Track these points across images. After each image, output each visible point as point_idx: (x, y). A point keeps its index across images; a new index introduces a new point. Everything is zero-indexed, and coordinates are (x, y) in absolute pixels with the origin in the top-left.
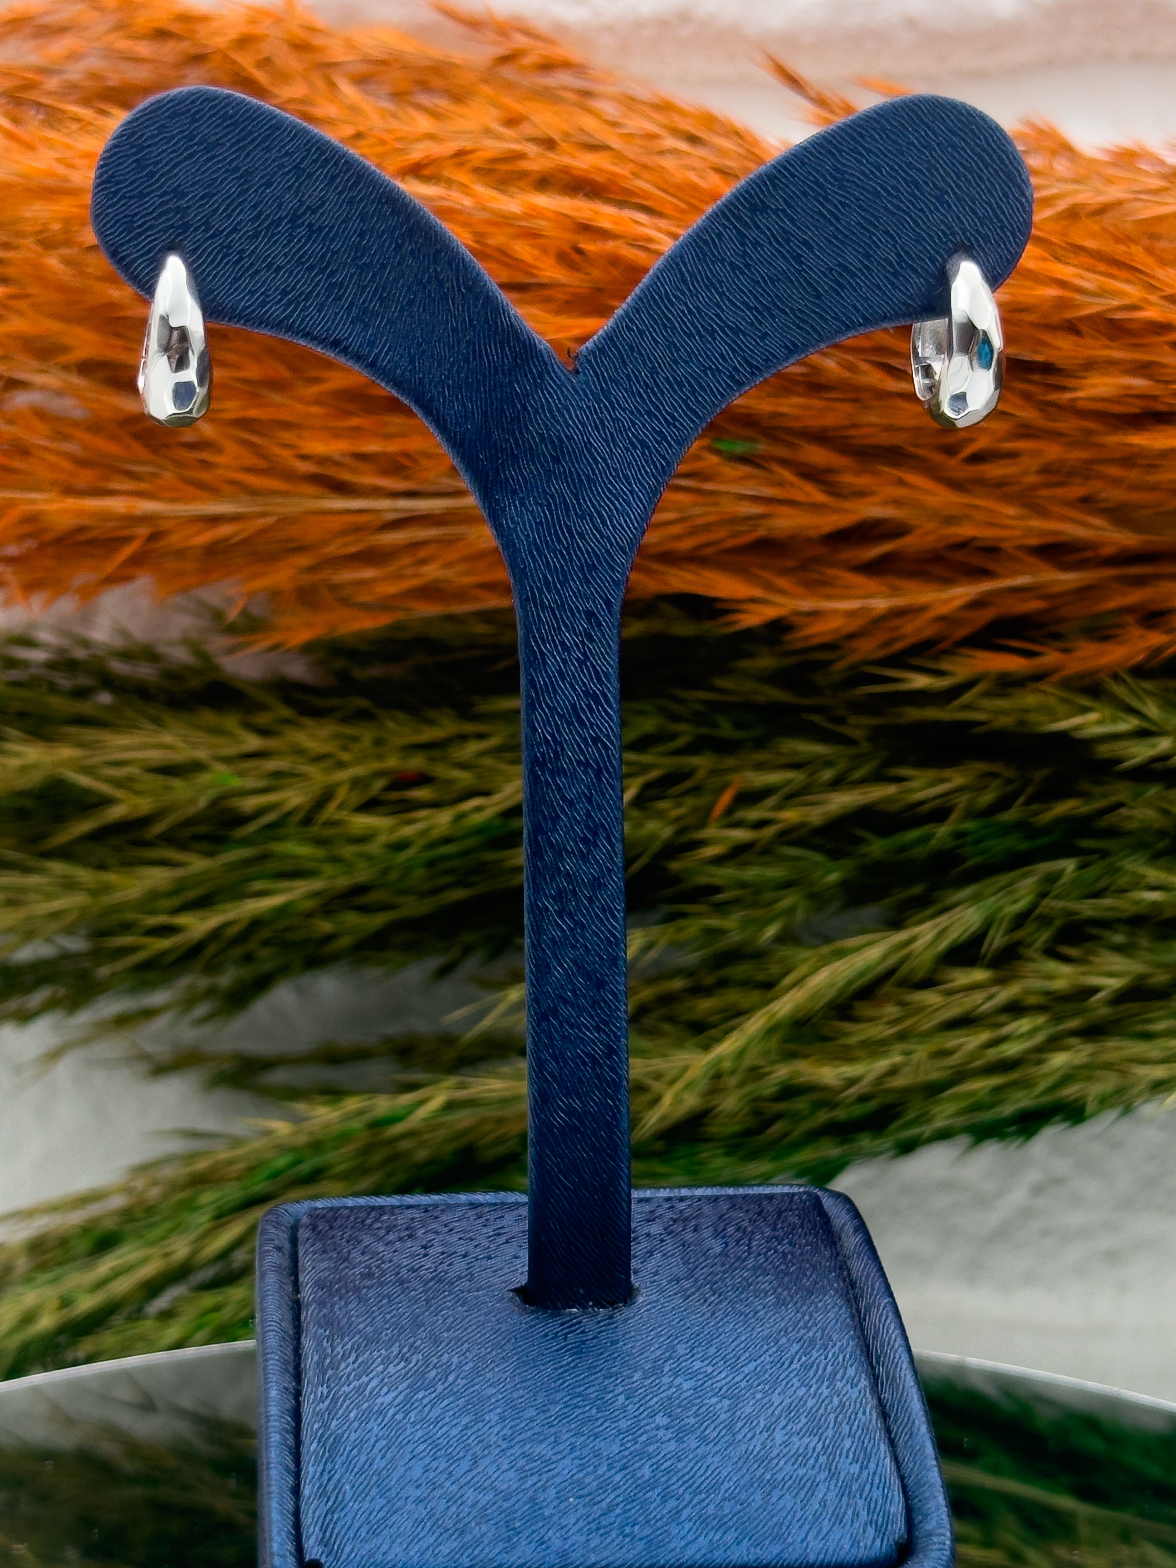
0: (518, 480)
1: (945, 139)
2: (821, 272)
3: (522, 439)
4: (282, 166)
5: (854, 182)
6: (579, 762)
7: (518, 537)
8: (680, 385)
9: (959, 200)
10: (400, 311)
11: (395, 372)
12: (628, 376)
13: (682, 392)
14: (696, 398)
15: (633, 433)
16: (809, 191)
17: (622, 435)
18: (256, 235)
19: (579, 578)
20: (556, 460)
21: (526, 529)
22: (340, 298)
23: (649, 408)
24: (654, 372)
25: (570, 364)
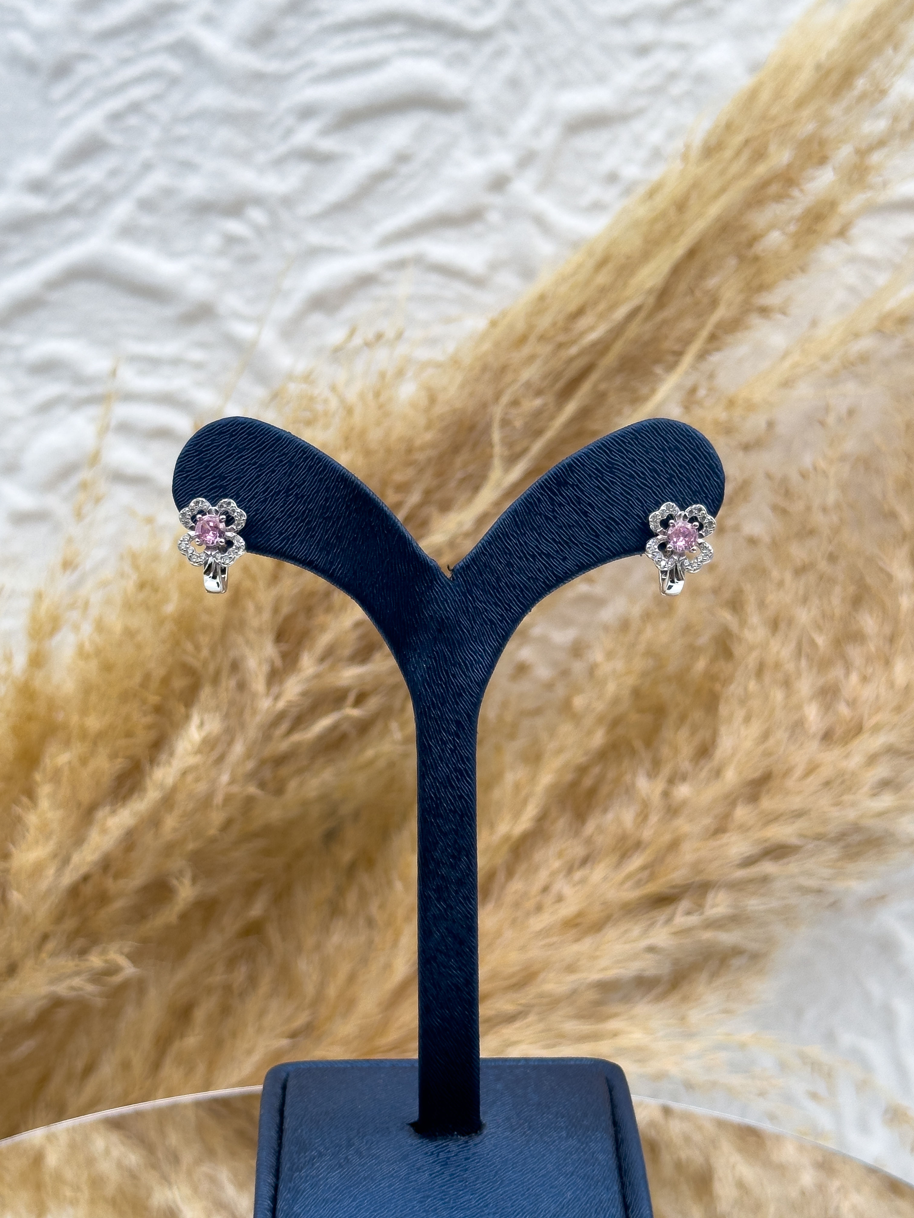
0: (417, 642)
1: (673, 445)
2: (598, 520)
3: (420, 619)
4: (281, 461)
5: (618, 469)
6: (450, 810)
7: (417, 676)
8: (514, 587)
9: (681, 480)
10: (348, 544)
11: (345, 579)
12: (483, 582)
13: (516, 591)
14: (523, 595)
15: (485, 615)
16: (592, 474)
17: (479, 616)
18: (265, 500)
19: (452, 700)
20: (440, 631)
21: (421, 672)
22: (313, 536)
23: (495, 600)
24: (498, 580)
25: (449, 575)
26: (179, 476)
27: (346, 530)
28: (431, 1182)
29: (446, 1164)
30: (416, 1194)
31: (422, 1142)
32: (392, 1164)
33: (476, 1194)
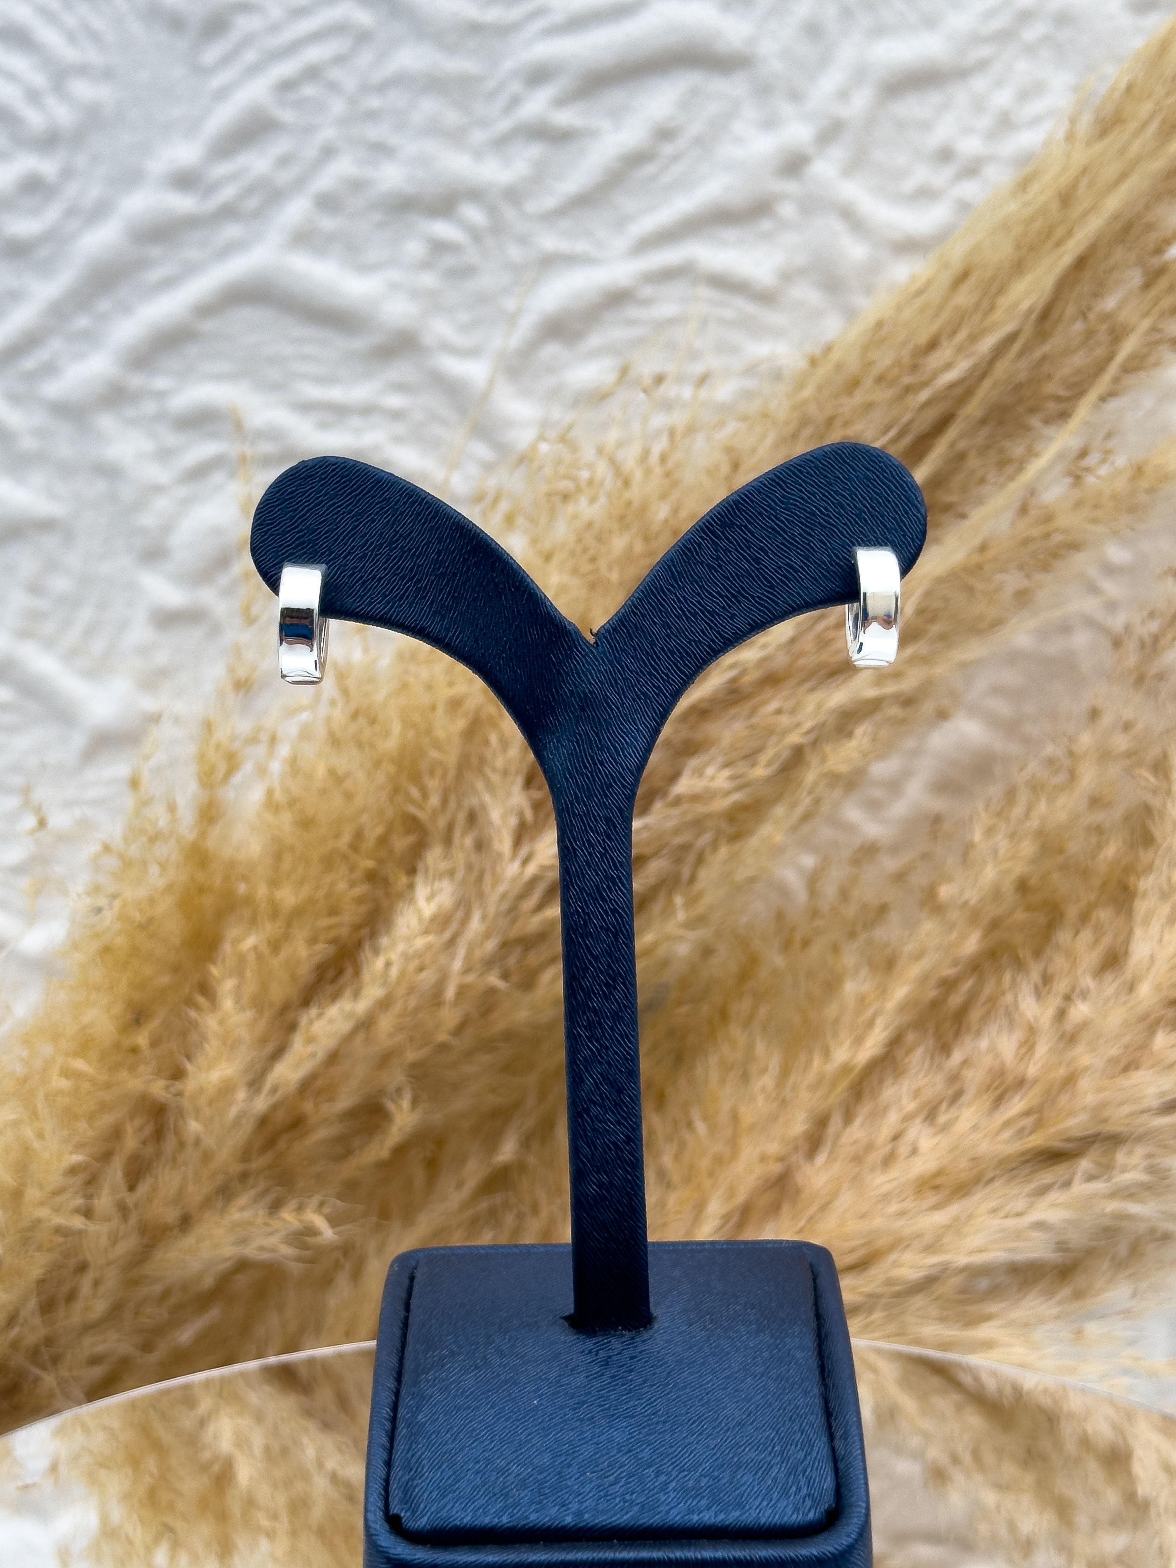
0: (555, 723)
1: (862, 474)
2: (773, 569)
3: (558, 696)
4: (382, 508)
5: (796, 506)
6: (602, 927)
7: (556, 765)
8: (672, 653)
9: (873, 516)
10: (467, 606)
11: (464, 649)
12: (634, 647)
13: (674, 657)
14: (684, 662)
15: (638, 689)
16: (763, 511)
17: (630, 690)
18: (364, 556)
19: (600, 793)
20: (583, 709)
21: (561, 759)
22: (424, 597)
23: (649, 669)
24: (652, 644)
25: (591, 639)
26: (258, 530)
27: (464, 589)
28: (588, 1385)
29: (607, 1364)
30: (568, 1400)
31: (578, 1339)
32: (539, 1365)
33: (642, 1399)
